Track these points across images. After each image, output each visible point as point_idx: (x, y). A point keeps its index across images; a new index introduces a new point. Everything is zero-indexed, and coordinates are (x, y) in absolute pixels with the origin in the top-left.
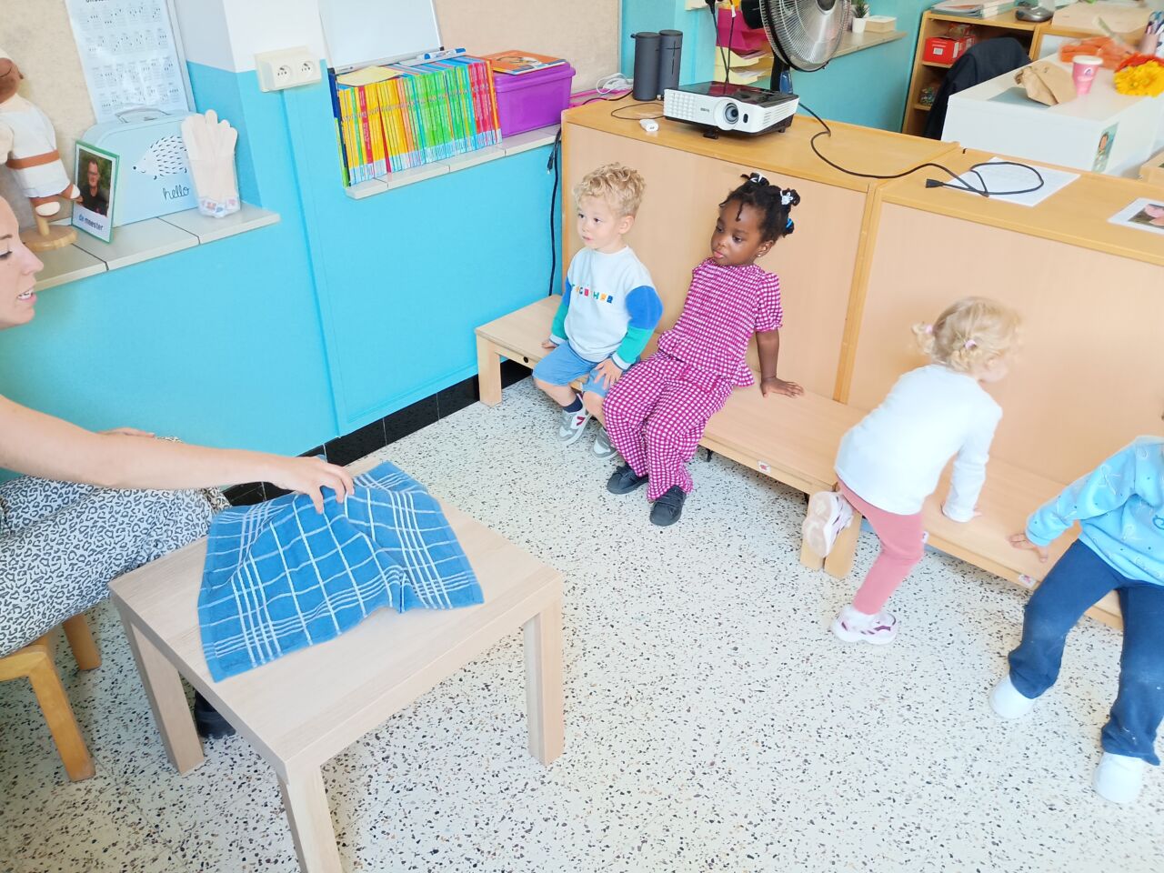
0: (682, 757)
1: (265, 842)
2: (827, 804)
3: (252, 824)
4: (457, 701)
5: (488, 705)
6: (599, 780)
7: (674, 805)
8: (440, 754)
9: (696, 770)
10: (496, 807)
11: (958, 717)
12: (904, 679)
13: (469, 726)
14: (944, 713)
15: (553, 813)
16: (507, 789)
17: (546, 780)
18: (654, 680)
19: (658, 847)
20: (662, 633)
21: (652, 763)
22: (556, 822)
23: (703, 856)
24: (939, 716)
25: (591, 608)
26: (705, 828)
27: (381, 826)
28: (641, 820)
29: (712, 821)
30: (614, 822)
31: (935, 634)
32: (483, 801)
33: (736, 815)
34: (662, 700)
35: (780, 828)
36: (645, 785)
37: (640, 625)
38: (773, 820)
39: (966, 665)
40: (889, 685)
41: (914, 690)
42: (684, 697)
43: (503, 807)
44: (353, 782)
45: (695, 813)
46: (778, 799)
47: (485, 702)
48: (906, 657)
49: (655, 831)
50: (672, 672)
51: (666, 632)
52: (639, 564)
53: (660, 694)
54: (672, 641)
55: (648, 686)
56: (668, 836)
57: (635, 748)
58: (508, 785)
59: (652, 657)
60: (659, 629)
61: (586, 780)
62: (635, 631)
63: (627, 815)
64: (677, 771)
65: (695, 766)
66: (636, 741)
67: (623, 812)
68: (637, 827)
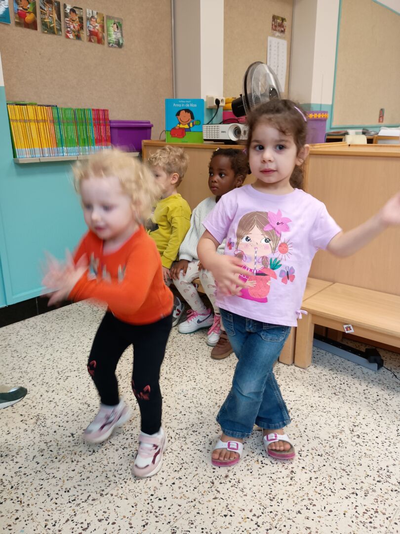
0: (205, 473)
2: (309, 499)
4: (49, 444)
5: (71, 446)
6: (143, 491)
7: (198, 505)
8: (30, 479)
9: (214, 481)
10: (64, 513)
11: (391, 440)
12: (352, 420)
13: (55, 460)
14: (382, 438)
15: (106, 515)
16: (74, 500)
17: (104, 493)
18: (188, 426)
20: (195, 400)
21: (184, 478)
22: (107, 522)
24: (378, 440)
26: (221, 521)
28: (172, 517)
29: (225, 516)
30: (152, 520)
31: (368, 395)
32: (54, 509)
33: (244, 510)
34: (193, 438)
35: (277, 518)
36: (177, 493)
37: (181, 396)
38: (271, 512)
39: (390, 411)
40: (343, 424)
41: (360, 426)
42: (208, 435)
43: (69, 512)
45: (213, 510)
46: (274, 498)
47: (69, 444)
48: (352, 408)
50: (201, 421)
51: (198, 399)
52: (182, 365)
53: (191, 434)
54: (201, 404)
55: (184, 430)
56: (192, 528)
57: (172, 469)
58: (76, 498)
59: (187, 414)
60: (193, 398)
61: (134, 491)
62: (177, 400)
63: (162, 515)
64: (201, 483)
65: (214, 478)
66: (173, 464)
67: (159, 512)
68: (169, 523)
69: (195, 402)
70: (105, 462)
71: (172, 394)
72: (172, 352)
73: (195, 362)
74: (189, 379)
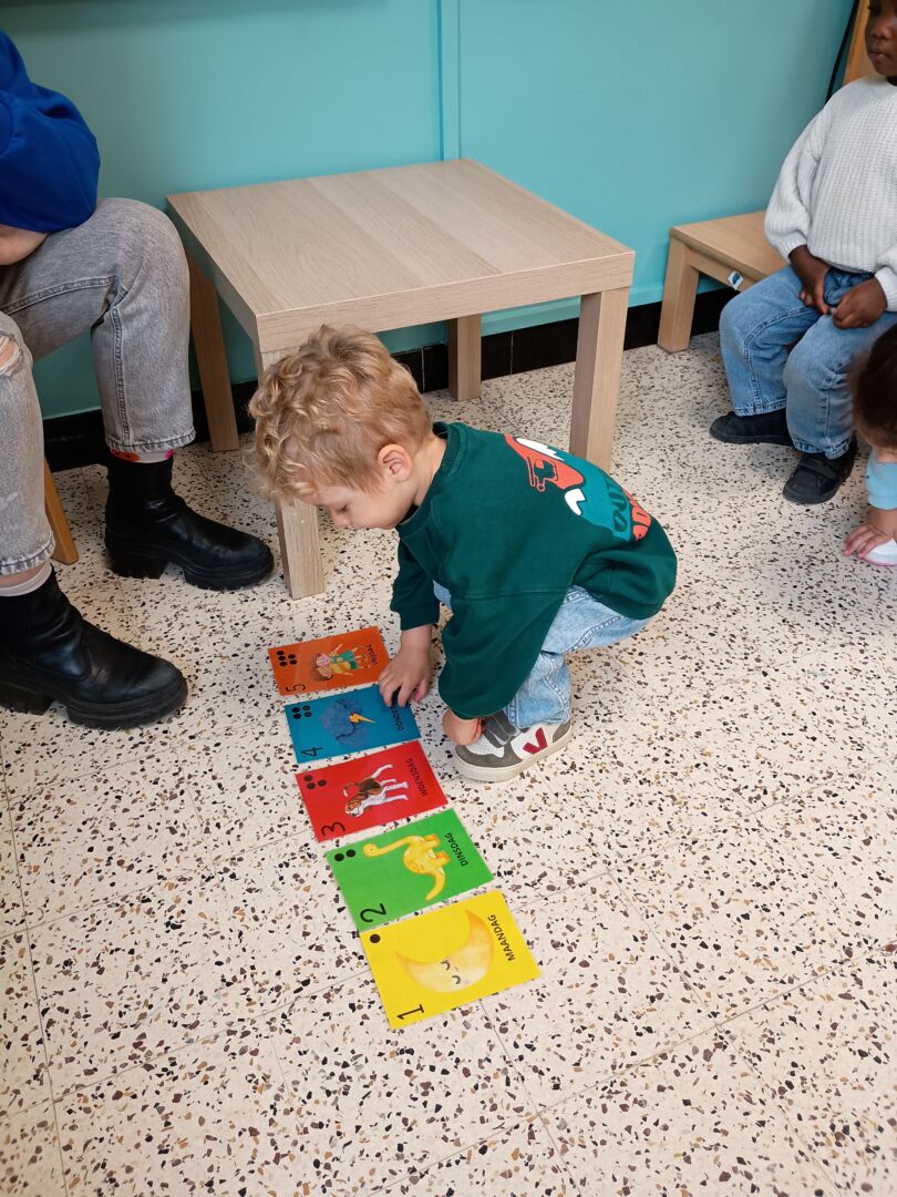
0: (833, 918)
1: (128, 833)
3: (126, 802)
6: (669, 908)
7: (796, 997)
9: (854, 948)
15: (572, 937)
17: (577, 880)
18: (818, 775)
19: (742, 1066)
20: (850, 705)
21: (775, 911)
23: (830, 1114)
25: (738, 640)
26: (846, 1062)
27: (297, 866)
28: (723, 1004)
29: (863, 1054)
30: (675, 989)
34: (822, 811)
37: (815, 683)
42: (864, 816)
44: (284, 787)
45: (834, 1026)
49: (747, 1032)
50: (853, 770)
51: (858, 706)
52: (837, 594)
53: (820, 800)
54: (865, 722)
55: (802, 781)
56: (769, 1051)
57: (749, 876)
58: (514, 868)
59: (822, 738)
60: (847, 699)
61: (647, 902)
62: (801, 690)
63: (701, 987)
64: (818, 940)
65: (854, 941)
66: (754, 864)
67: (695, 978)
68: (715, 1014)
69: (850, 711)
70: (594, 804)
71: (794, 671)
72: (816, 549)
73: (876, 594)
74: (847, 640)
